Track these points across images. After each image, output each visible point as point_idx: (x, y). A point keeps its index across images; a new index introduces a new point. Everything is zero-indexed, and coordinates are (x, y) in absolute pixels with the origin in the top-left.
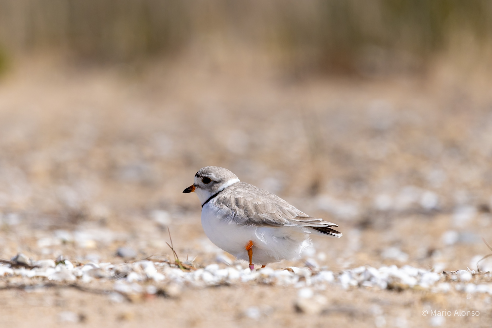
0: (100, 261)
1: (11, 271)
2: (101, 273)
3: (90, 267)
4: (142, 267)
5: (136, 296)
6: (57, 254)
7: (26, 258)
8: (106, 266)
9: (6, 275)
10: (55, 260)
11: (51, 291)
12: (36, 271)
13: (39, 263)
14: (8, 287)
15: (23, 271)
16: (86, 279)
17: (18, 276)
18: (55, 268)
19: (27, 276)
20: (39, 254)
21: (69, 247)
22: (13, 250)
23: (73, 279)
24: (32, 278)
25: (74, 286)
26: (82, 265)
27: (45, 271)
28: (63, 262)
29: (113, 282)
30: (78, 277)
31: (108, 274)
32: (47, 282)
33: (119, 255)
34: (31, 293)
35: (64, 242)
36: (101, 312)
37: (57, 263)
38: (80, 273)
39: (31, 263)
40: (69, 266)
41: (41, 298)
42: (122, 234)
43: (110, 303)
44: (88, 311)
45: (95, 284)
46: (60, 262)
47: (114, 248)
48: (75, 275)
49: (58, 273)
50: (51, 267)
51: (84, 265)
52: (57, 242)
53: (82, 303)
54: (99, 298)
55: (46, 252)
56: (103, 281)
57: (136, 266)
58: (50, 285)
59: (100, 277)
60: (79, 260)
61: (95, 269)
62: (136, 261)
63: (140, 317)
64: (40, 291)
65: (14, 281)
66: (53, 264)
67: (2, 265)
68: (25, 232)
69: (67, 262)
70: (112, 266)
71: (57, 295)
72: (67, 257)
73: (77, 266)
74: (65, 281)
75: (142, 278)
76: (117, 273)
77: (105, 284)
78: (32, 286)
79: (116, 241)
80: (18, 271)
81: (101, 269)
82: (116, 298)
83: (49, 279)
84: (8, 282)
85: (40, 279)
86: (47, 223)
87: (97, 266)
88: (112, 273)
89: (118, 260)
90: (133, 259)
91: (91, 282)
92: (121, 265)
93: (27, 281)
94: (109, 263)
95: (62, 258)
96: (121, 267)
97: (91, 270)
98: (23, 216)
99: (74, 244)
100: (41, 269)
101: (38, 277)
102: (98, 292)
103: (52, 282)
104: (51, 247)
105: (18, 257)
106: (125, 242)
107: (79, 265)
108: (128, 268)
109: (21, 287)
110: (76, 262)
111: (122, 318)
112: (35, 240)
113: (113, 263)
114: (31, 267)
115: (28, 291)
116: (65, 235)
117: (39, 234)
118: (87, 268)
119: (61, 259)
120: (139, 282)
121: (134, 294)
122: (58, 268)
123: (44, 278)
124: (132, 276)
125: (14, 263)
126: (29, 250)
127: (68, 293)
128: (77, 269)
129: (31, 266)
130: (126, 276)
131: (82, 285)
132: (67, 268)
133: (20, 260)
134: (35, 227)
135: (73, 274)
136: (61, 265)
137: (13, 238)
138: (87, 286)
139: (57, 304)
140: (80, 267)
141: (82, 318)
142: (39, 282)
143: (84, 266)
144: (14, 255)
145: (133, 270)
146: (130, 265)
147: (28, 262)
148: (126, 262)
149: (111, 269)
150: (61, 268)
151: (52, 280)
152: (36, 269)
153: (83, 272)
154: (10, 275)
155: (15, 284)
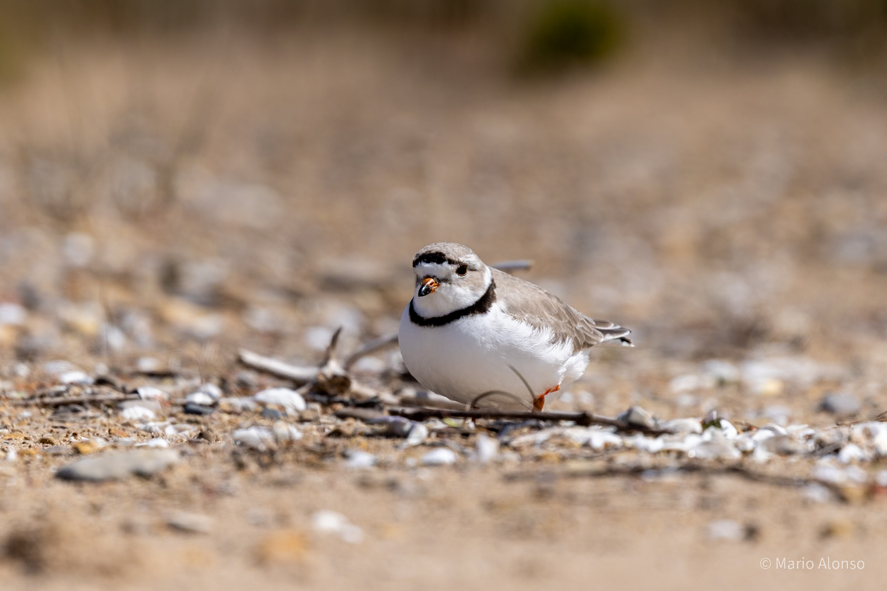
0: (790, 421)
1: (616, 440)
2: (791, 446)
3: (768, 434)
4: (869, 435)
5: (855, 491)
6: (708, 405)
7: (647, 414)
8: (799, 430)
9: (608, 447)
10: (701, 419)
11: (694, 480)
12: (665, 441)
13: (671, 425)
14: (611, 472)
15: (640, 440)
16: (761, 456)
17: (630, 449)
18: (701, 434)
19: (646, 450)
20: (673, 406)
21: (730, 393)
22: (623, 397)
23: (735, 455)
24: (657, 453)
25: (737, 470)
26: (754, 430)
27: (682, 441)
28: (716, 424)
29: (812, 463)
30: (745, 453)
31: (802, 446)
32: (684, 461)
33: (826, 408)
34: (653, 484)
35: (722, 383)
36: (788, 520)
37: (706, 425)
38: (749, 445)
39: (656, 425)
40: (730, 432)
41: (673, 494)
42: (834, 369)
43: (806, 504)
44: (764, 518)
45: (777, 468)
46: (711, 423)
47: (816, 395)
48: (739, 450)
49: (706, 444)
50: (694, 433)
51: (758, 429)
52: (708, 382)
53: (752, 503)
54: (785, 495)
55: (686, 401)
56: (793, 459)
57: (857, 431)
58: (691, 468)
59: (789, 453)
60: (750, 418)
61: (779, 438)
62: (856, 423)
63: (862, 530)
64: (670, 479)
65: (622, 459)
66: (698, 427)
67: (601, 427)
68: (646, 363)
69: (724, 423)
70: (810, 431)
71: (704, 487)
72: (726, 413)
73: (744, 431)
74: (719, 460)
75: (868, 454)
76: (821, 444)
77: (797, 467)
78: (657, 470)
79: (820, 381)
80: (630, 441)
81: (790, 438)
82: (816, 494)
83: (690, 456)
84: (611, 460)
85: (673, 455)
86: (690, 344)
87: (782, 431)
88: (811, 445)
89: (823, 417)
90: (853, 418)
91: (769, 462)
92: (829, 429)
93: (646, 460)
94: (806, 426)
95: (715, 415)
96: (828, 434)
97: (770, 439)
98: (647, 331)
99: (740, 386)
100: (675, 437)
101: (668, 452)
102: (783, 482)
103: (696, 463)
104: (697, 392)
105: (630, 412)
106: (838, 383)
107: (748, 429)
108: (841, 435)
109: (637, 472)
110: (741, 424)
111: (827, 533)
112: (666, 379)
113: (812, 426)
114: (655, 433)
115: (649, 479)
116: (724, 369)
117: (674, 367)
118: (762, 435)
119: (712, 416)
120: (862, 461)
121: (851, 486)
122: (707, 436)
123: (680, 454)
124: (850, 452)
125: (623, 424)
126: (655, 398)
127: (725, 484)
128: (742, 437)
129: (654, 429)
130: (837, 451)
131: (752, 468)
132: (726, 435)
133: (634, 418)
134: (667, 353)
135: (736, 446)
136: (712, 429)
137: (624, 374)
138: (760, 470)
139: (704, 505)
140: (750, 433)
141: (751, 533)
142: (671, 462)
143: (756, 431)
144: (625, 409)
145: (850, 439)
146: (845, 430)
147: (650, 423)
148: (839, 423)
149: (809, 437)
150: (713, 435)
151: (696, 458)
152: (666, 437)
153: (756, 443)
154: (615, 448)
155: (624, 464)
